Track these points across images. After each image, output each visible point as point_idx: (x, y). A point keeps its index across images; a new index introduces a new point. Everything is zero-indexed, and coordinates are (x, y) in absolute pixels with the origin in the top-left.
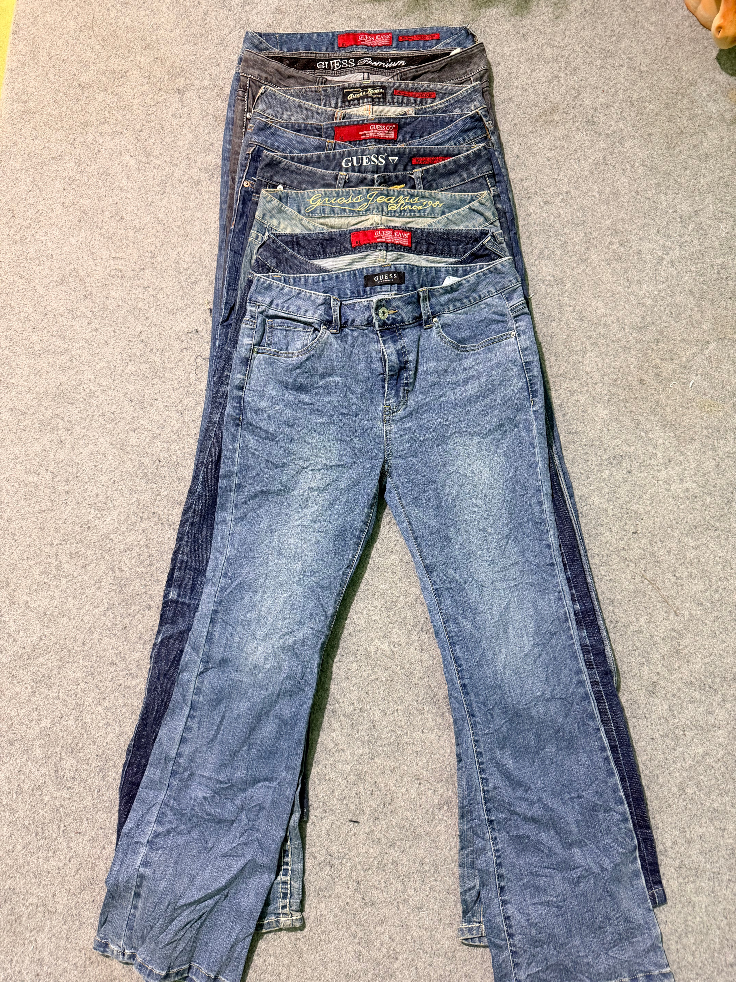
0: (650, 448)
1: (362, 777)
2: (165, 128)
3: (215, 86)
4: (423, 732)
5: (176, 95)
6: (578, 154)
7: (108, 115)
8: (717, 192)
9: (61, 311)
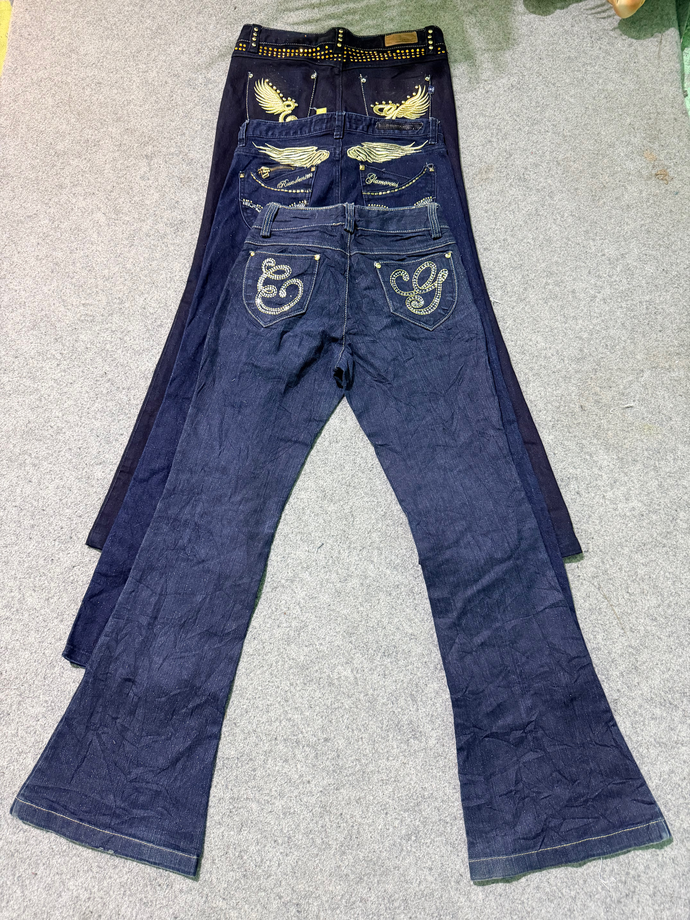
0: (596, 470)
1: (328, 809)
2: (134, 189)
3: (180, 152)
4: (388, 759)
5: (144, 160)
6: (513, 207)
7: (81, 178)
8: (640, 238)
9: (32, 354)
